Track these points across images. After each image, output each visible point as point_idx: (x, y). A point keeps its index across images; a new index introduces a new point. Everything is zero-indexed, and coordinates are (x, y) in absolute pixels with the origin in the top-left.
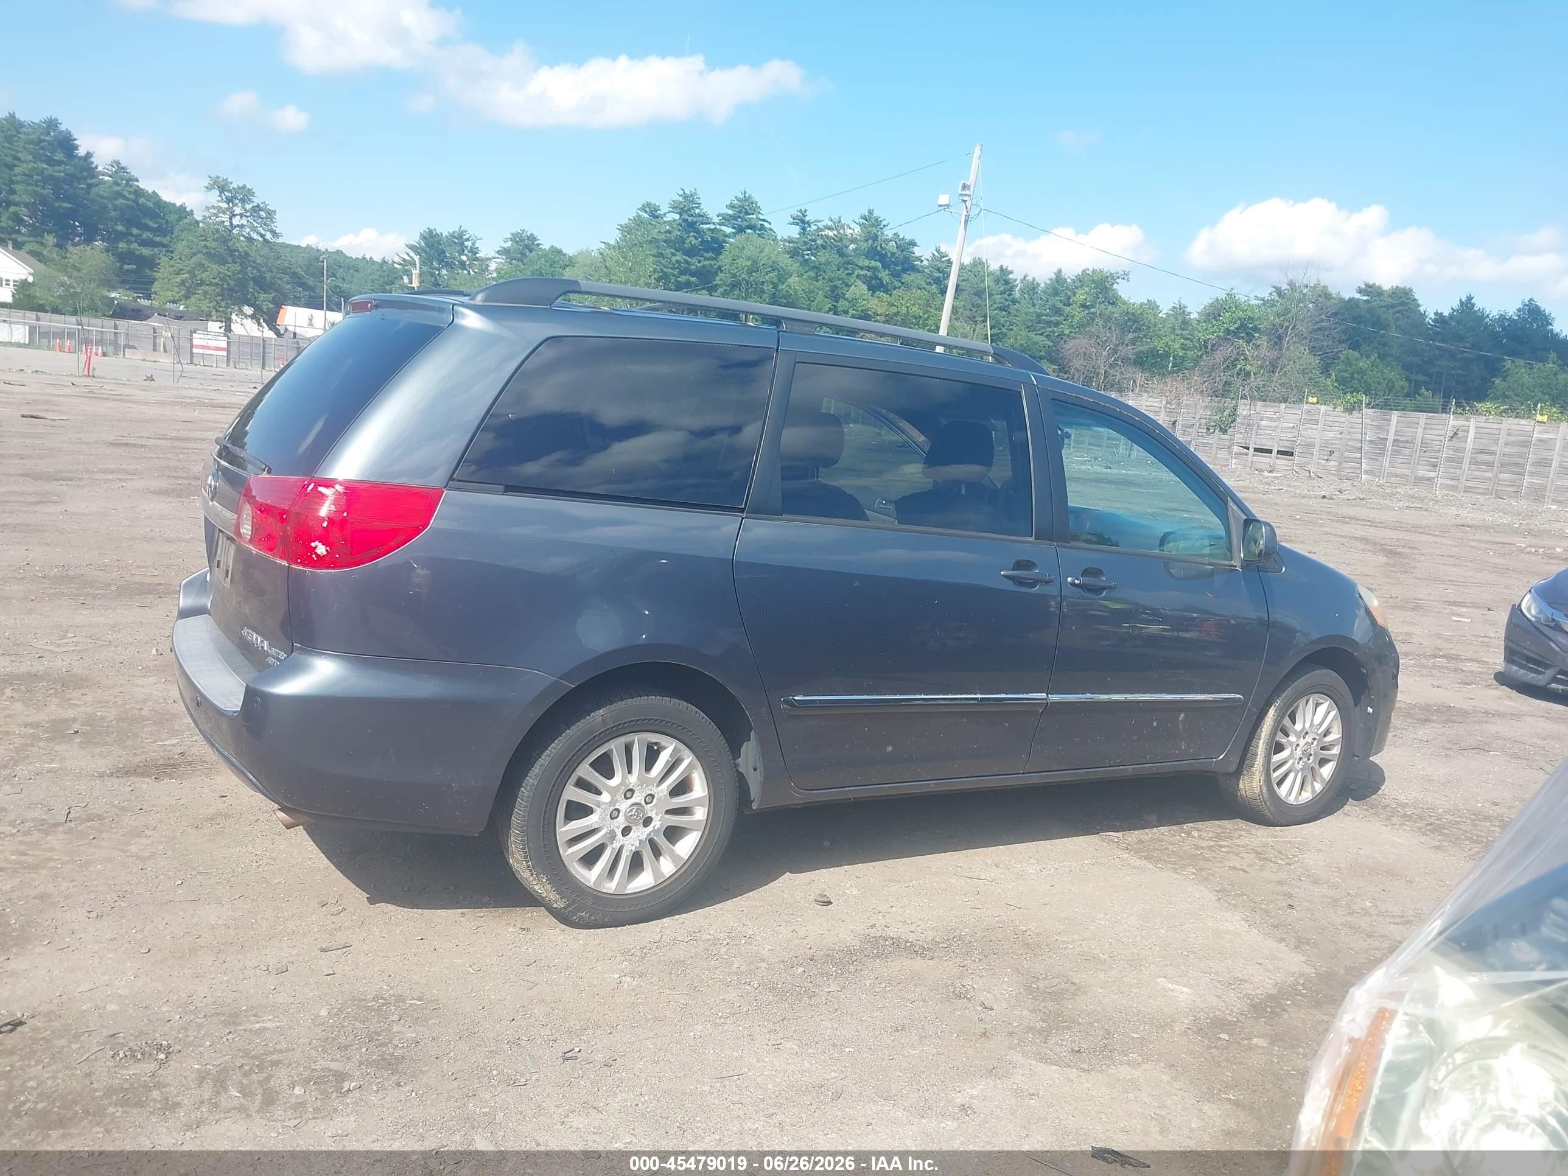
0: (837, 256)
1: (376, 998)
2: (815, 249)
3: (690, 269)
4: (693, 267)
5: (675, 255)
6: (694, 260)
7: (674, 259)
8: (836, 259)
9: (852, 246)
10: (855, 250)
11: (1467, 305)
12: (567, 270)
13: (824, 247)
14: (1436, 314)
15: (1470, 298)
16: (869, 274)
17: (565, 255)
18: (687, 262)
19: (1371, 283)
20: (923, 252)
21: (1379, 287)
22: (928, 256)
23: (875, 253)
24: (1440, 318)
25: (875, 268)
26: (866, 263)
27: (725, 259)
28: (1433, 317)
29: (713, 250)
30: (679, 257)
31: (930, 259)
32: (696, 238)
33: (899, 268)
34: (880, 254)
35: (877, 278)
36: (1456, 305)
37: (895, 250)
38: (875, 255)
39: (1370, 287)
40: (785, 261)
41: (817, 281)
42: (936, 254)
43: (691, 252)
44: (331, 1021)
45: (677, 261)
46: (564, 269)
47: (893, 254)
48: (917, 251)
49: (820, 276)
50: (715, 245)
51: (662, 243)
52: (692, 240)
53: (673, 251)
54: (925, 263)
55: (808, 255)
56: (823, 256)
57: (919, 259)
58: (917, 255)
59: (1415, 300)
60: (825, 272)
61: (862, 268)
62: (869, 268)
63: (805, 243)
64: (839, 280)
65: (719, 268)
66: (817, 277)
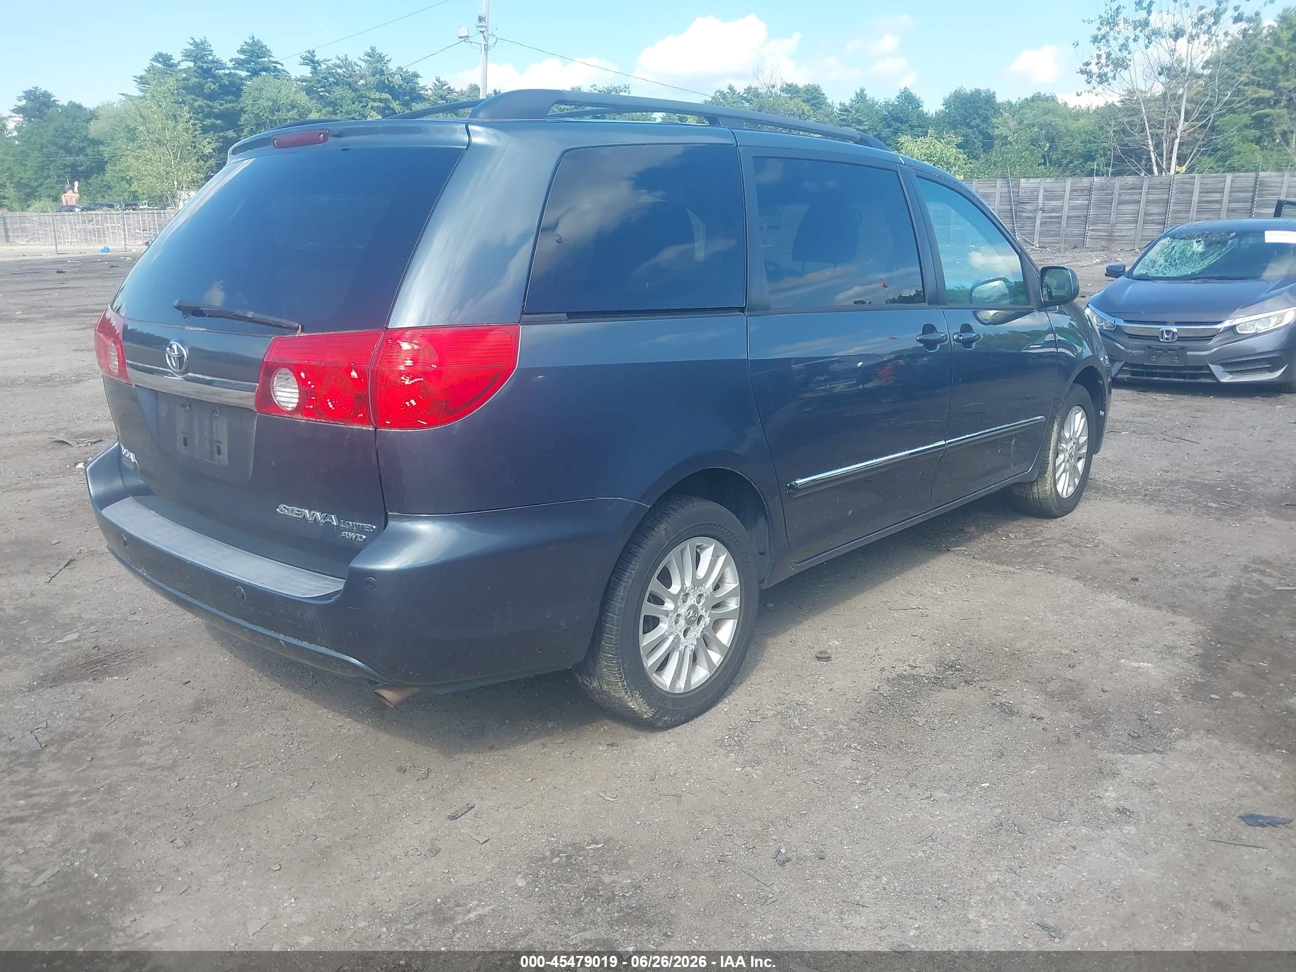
0: (351, 91)
1: (555, 853)
2: (328, 87)
3: (213, 113)
4: (216, 110)
5: (197, 101)
6: (216, 104)
7: (196, 104)
8: (351, 94)
9: (362, 82)
10: (365, 85)
11: (861, 96)
12: (92, 123)
13: (337, 84)
14: (841, 104)
15: (862, 91)
16: (382, 105)
17: (86, 109)
18: (209, 106)
19: (790, 83)
20: (426, 82)
21: (796, 86)
22: (430, 85)
23: (382, 86)
24: (845, 110)
25: (386, 100)
26: (378, 95)
27: (246, 101)
28: (839, 107)
29: (233, 93)
30: (200, 102)
31: (432, 88)
32: (214, 84)
33: (407, 98)
34: (388, 86)
35: (388, 108)
36: (853, 96)
37: (401, 82)
38: (384, 88)
39: (790, 86)
40: (303, 98)
41: (336, 114)
42: (437, 83)
43: (211, 97)
44: (537, 889)
45: (200, 106)
46: (87, 122)
47: (400, 86)
48: (421, 82)
49: (338, 109)
50: (233, 89)
51: (181, 91)
52: (210, 86)
53: (193, 96)
54: (430, 92)
55: (323, 91)
56: (338, 92)
57: (423, 88)
58: (421, 85)
59: (823, 94)
60: (341, 107)
61: (374, 100)
62: (381, 100)
63: (319, 82)
64: (355, 112)
65: (242, 110)
66: (334, 110)
